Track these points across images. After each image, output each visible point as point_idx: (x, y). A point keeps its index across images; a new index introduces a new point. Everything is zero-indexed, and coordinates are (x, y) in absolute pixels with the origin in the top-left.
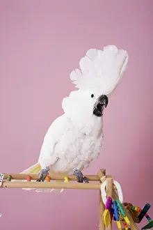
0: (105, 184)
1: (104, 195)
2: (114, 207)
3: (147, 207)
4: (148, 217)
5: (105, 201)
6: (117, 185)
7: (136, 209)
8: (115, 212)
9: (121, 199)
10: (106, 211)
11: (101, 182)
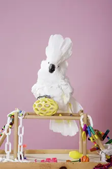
0: (82, 117)
1: (82, 123)
2: (88, 129)
3: (108, 132)
4: (108, 137)
5: (83, 126)
6: (90, 118)
7: (101, 133)
8: (89, 132)
9: (92, 125)
10: (84, 132)
11: (80, 116)
